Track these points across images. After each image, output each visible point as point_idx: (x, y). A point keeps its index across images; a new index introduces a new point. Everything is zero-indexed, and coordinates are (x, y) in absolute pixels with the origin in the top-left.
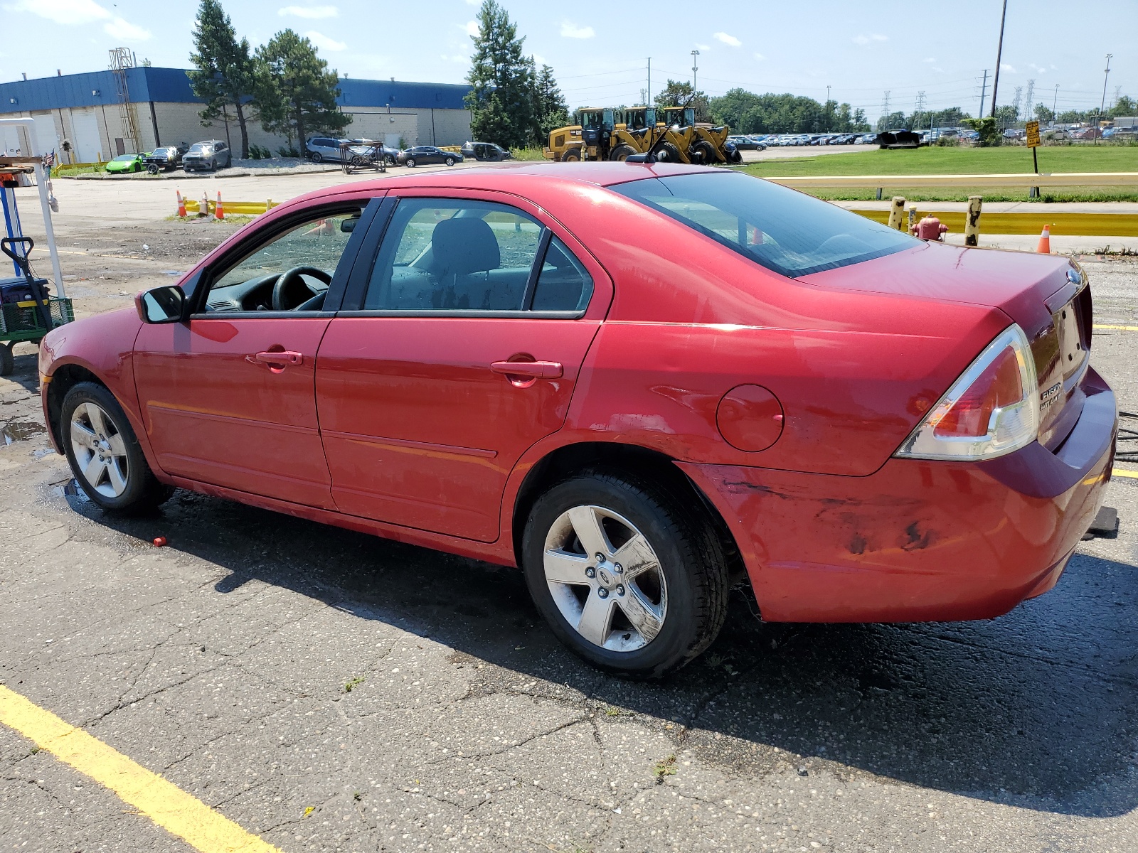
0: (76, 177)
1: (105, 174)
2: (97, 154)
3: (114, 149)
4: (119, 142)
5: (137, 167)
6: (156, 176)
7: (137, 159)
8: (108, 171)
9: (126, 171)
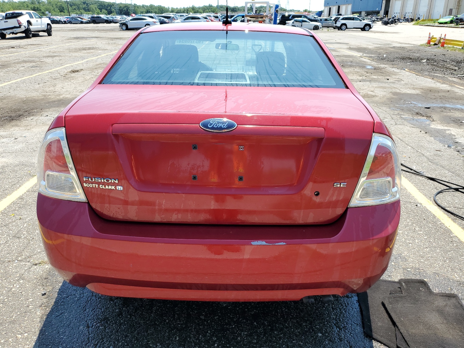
0: (424, 25)
1: (437, 24)
2: (440, 15)
3: (448, 13)
4: (451, 10)
5: (451, 22)
6: (457, 26)
7: (453, 18)
8: (438, 23)
9: (446, 23)
